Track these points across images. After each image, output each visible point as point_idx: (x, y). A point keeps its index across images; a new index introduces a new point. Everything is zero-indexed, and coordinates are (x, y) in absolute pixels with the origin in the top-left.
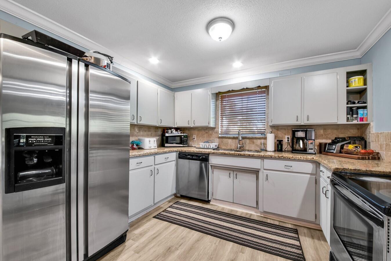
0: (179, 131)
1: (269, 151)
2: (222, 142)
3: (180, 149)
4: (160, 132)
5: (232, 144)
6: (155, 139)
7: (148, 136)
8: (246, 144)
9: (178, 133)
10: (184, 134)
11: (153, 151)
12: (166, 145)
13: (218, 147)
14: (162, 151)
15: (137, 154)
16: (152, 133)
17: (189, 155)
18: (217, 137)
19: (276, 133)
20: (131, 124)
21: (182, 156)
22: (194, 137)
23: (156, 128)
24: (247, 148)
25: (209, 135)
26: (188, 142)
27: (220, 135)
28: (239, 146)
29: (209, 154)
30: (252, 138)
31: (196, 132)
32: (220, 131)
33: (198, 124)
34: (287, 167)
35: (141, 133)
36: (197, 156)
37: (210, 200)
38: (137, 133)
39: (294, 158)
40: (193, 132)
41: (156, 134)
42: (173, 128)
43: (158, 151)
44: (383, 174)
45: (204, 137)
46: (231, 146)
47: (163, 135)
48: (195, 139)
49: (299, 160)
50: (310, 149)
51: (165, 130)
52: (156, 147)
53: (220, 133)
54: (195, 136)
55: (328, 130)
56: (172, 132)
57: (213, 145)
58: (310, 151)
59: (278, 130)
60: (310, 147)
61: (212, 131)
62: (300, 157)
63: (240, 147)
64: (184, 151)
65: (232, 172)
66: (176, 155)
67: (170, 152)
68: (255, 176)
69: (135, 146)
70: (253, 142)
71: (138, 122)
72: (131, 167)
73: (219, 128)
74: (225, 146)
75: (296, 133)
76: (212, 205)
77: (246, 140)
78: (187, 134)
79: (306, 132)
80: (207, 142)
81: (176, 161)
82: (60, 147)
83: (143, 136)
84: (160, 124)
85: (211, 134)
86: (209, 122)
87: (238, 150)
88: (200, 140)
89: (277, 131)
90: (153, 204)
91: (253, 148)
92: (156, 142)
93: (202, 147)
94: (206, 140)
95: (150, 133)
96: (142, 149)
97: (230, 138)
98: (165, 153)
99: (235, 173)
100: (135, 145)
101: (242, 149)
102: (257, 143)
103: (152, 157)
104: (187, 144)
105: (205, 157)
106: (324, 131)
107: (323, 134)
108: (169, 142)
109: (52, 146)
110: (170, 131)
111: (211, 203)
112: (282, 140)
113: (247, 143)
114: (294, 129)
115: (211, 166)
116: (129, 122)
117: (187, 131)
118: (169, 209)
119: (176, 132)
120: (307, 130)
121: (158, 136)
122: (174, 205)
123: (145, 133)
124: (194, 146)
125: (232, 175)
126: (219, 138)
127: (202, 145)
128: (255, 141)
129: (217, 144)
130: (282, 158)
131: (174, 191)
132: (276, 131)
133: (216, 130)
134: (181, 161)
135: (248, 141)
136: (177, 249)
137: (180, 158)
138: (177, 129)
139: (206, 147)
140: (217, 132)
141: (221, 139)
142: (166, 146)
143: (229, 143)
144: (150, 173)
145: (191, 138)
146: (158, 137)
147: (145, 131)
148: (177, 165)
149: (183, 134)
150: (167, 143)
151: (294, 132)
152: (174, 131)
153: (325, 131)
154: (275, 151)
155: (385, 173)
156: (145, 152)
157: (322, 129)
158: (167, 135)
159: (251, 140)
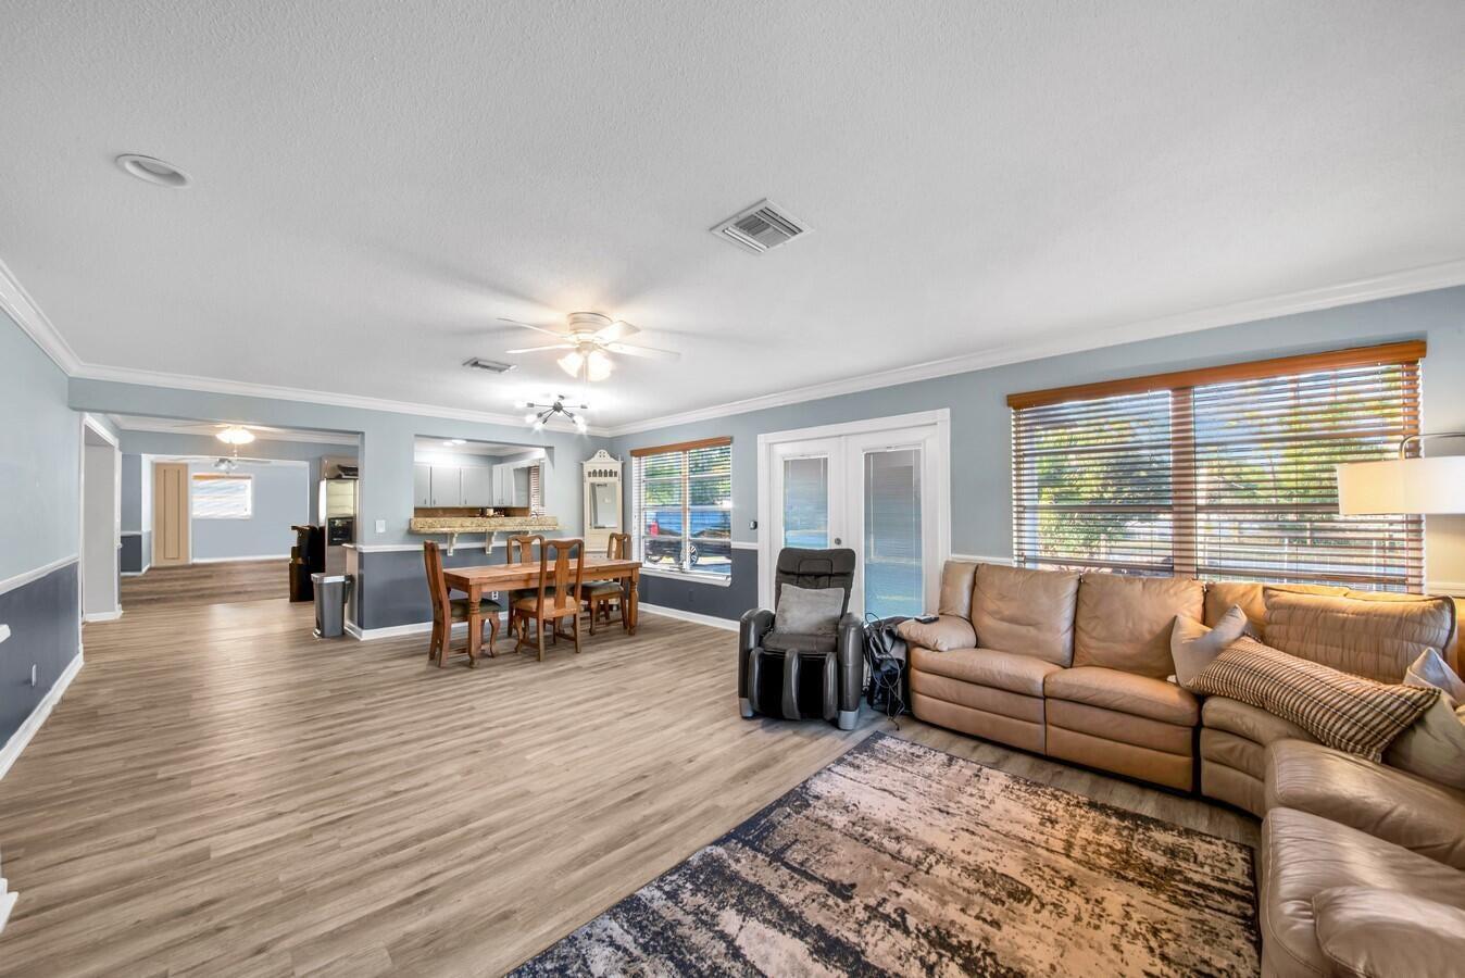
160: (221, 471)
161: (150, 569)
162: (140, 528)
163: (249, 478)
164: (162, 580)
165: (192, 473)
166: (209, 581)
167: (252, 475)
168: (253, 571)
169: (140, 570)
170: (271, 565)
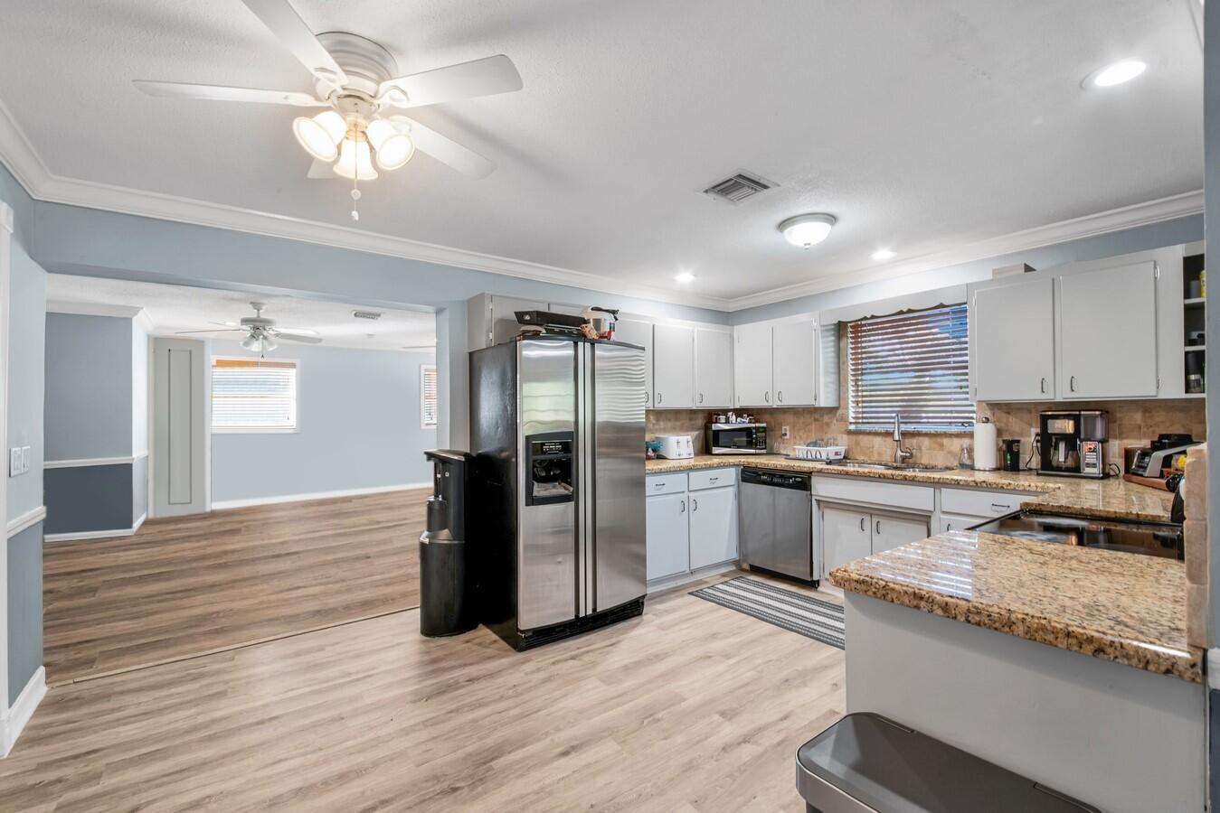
0: (745, 415)
1: (979, 470)
2: (857, 443)
3: (743, 460)
4: (700, 421)
5: (884, 449)
6: (689, 437)
7: (675, 430)
8: (920, 449)
9: (744, 422)
10: (757, 425)
11: (685, 463)
12: (716, 450)
13: (845, 457)
14: (702, 463)
15: (655, 467)
16: (683, 425)
17: (764, 474)
18: (843, 430)
19: (1005, 420)
20: (646, 411)
21: (750, 475)
22: (786, 430)
23: (692, 413)
24: (925, 461)
25: (822, 427)
26: (767, 441)
27: (852, 427)
28: (899, 453)
29: (811, 473)
30: (936, 435)
31: (790, 418)
32: (851, 415)
33: (788, 401)
34: (996, 508)
35: (662, 424)
36: (782, 476)
37: (818, 581)
38: (654, 424)
39: (1012, 487)
40: (781, 417)
41: (693, 425)
42: (730, 410)
43: (696, 463)
44: (1114, 516)
45: (810, 431)
46: (880, 454)
47: (707, 427)
48: (788, 437)
49: (1025, 490)
50: (1088, 465)
51: (711, 415)
52: (693, 456)
53: (852, 420)
54: (788, 428)
55: (1158, 412)
56: (727, 421)
57: (828, 452)
58: (1088, 470)
59: (1008, 413)
60: (1088, 461)
61: (830, 416)
62: (1027, 484)
63: (904, 459)
64: (754, 465)
65: (867, 518)
66: (737, 475)
67: (719, 466)
68: (925, 528)
69: (651, 453)
70: (942, 446)
71: (656, 405)
72: (648, 492)
73: (847, 408)
74: (865, 454)
75: (1050, 422)
76: (822, 593)
77: (921, 439)
78: (764, 425)
79: (1076, 419)
80: (815, 444)
81: (736, 486)
82: (569, 455)
83: (664, 430)
84: (698, 405)
85: (828, 424)
86: (816, 396)
87: (895, 465)
88: (801, 437)
89: (1008, 415)
90: (688, 571)
91: (940, 460)
92: (691, 443)
93: (801, 456)
94: (813, 437)
95: (678, 424)
96: (664, 458)
97: (876, 434)
98: (711, 467)
99: (875, 520)
100: (650, 450)
101: (907, 461)
102: (952, 448)
103: (684, 476)
104: (765, 449)
105: (800, 480)
106: (1143, 416)
107: (1143, 424)
108: (720, 444)
109: (561, 455)
110: (722, 418)
111: (819, 589)
112: (1018, 441)
113: (923, 448)
114: (1046, 413)
115: (818, 501)
116: (643, 406)
117: (767, 417)
118: (721, 586)
119: (739, 419)
120: (1080, 414)
121: (697, 430)
122: (732, 582)
123: (670, 425)
124: (785, 453)
125: (867, 524)
126: (850, 433)
127: (801, 450)
128: (946, 441)
129: (842, 449)
130: (984, 485)
131: (734, 555)
132: (1004, 415)
133: (839, 412)
134: (749, 487)
135: (926, 442)
136: (726, 637)
137: (744, 480)
138: (739, 412)
139: (810, 457)
140: (844, 419)
141: (853, 437)
142: (714, 452)
143: (876, 447)
144: (679, 506)
145: (778, 434)
146: (697, 433)
147: (670, 420)
148: (739, 495)
149: (753, 425)
150: (717, 444)
151: (1044, 420)
152: (733, 418)
153: (1147, 415)
154: (997, 469)
155: (1118, 515)
156: (670, 465)
157: (1138, 411)
158: (715, 427)
159: (934, 439)
160: (254, 354)
161: (147, 523)
162: (129, 451)
163: (293, 366)
164: (166, 542)
165: (212, 358)
166: (237, 537)
167: (297, 361)
168: (300, 519)
169: (130, 526)
170: (322, 508)
